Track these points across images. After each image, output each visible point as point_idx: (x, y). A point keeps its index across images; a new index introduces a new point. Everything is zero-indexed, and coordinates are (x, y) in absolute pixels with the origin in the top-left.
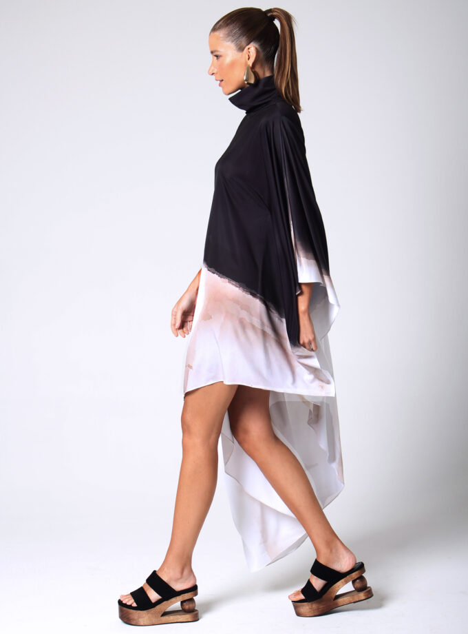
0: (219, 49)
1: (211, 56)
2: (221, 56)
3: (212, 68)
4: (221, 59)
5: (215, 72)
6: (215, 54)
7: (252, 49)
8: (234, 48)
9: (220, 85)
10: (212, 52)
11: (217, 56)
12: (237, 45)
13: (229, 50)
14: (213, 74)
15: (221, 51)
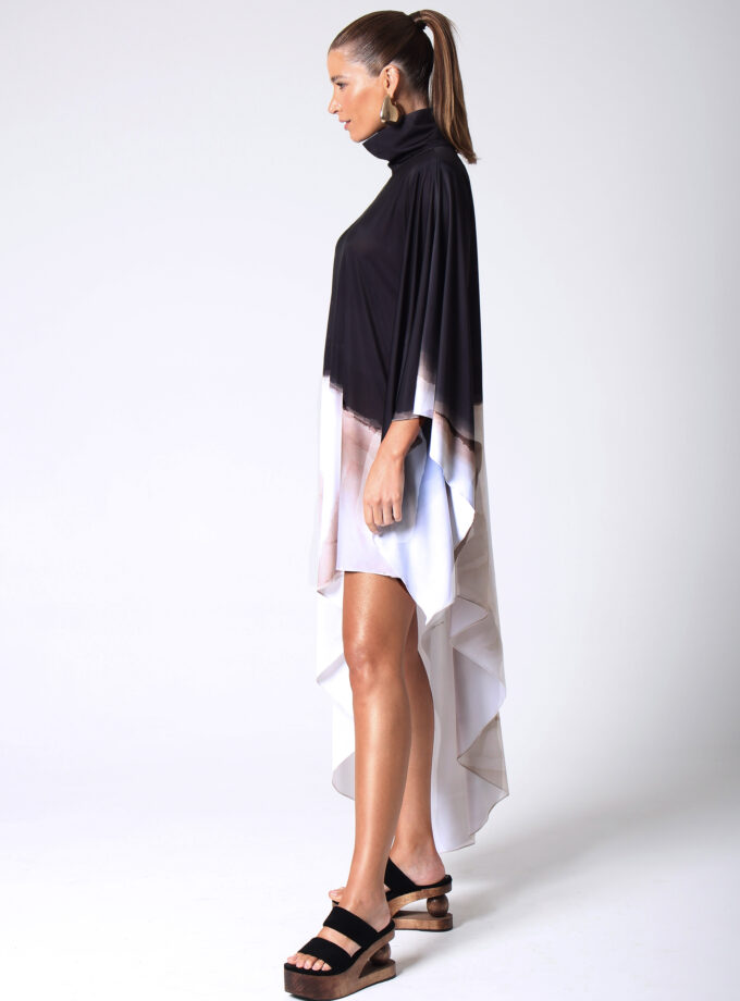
0: (344, 74)
1: (331, 87)
2: (346, 84)
3: (335, 103)
4: (347, 88)
5: (338, 108)
6: (337, 81)
7: (393, 71)
8: (367, 71)
9: (346, 128)
10: (333, 79)
11: (340, 84)
12: (370, 67)
13: (358, 73)
14: (335, 112)
15: (347, 76)
